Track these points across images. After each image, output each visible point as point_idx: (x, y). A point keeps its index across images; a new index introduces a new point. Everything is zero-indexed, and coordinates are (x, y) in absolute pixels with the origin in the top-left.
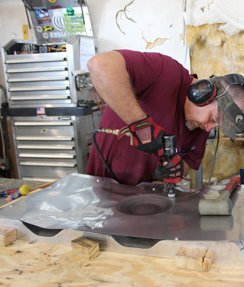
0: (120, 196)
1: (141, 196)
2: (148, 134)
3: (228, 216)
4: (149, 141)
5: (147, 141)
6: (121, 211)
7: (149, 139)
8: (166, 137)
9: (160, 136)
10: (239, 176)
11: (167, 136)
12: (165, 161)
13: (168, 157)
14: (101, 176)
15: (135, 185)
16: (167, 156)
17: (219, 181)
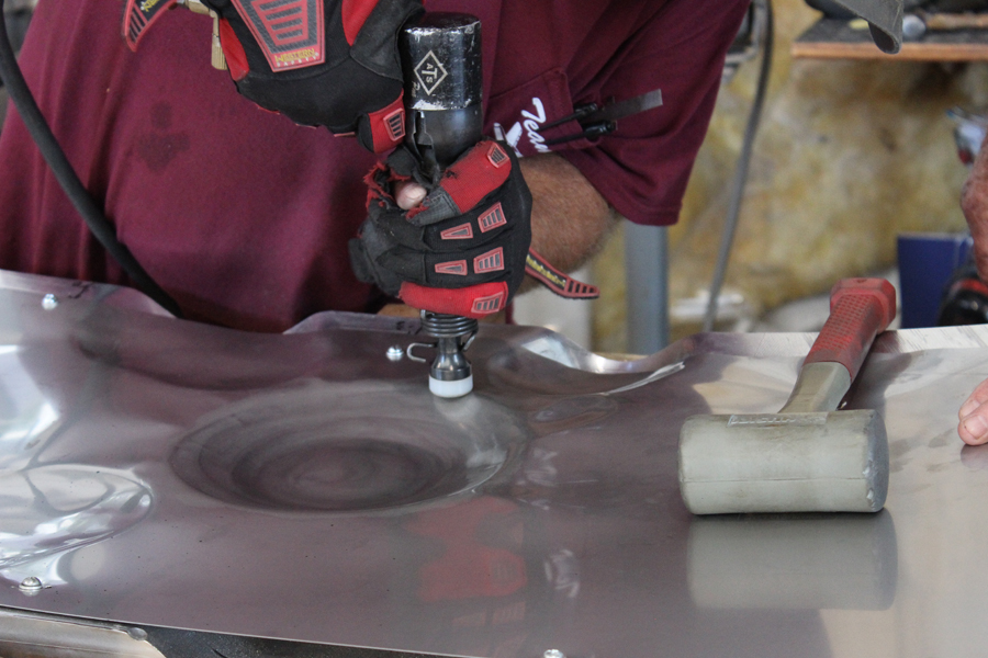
0: (190, 392)
1: (320, 392)
2: (303, 14)
3: (867, 518)
4: (312, 55)
5: (297, 54)
6: (195, 487)
7: (310, 42)
8: (418, 33)
9: (384, 28)
10: (894, 280)
11: (424, 26)
12: (412, 181)
13: (431, 155)
14: (69, 274)
15: (277, 328)
16: (422, 148)
17: (766, 315)
